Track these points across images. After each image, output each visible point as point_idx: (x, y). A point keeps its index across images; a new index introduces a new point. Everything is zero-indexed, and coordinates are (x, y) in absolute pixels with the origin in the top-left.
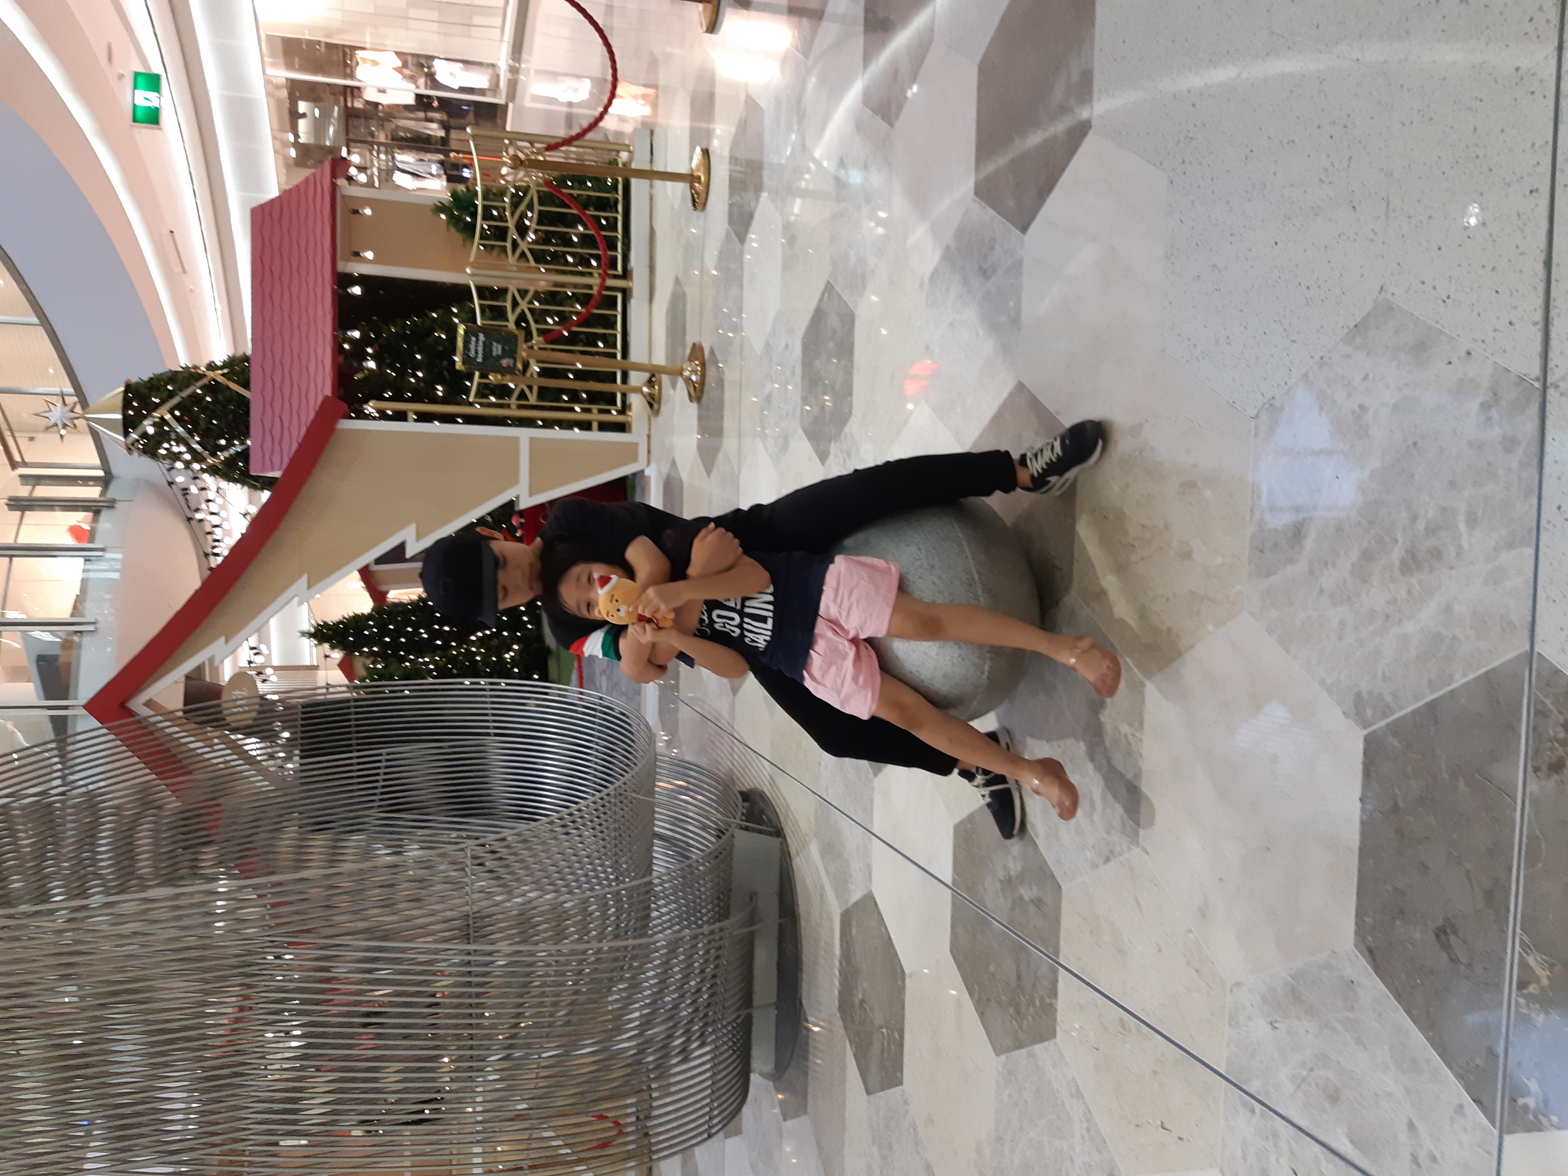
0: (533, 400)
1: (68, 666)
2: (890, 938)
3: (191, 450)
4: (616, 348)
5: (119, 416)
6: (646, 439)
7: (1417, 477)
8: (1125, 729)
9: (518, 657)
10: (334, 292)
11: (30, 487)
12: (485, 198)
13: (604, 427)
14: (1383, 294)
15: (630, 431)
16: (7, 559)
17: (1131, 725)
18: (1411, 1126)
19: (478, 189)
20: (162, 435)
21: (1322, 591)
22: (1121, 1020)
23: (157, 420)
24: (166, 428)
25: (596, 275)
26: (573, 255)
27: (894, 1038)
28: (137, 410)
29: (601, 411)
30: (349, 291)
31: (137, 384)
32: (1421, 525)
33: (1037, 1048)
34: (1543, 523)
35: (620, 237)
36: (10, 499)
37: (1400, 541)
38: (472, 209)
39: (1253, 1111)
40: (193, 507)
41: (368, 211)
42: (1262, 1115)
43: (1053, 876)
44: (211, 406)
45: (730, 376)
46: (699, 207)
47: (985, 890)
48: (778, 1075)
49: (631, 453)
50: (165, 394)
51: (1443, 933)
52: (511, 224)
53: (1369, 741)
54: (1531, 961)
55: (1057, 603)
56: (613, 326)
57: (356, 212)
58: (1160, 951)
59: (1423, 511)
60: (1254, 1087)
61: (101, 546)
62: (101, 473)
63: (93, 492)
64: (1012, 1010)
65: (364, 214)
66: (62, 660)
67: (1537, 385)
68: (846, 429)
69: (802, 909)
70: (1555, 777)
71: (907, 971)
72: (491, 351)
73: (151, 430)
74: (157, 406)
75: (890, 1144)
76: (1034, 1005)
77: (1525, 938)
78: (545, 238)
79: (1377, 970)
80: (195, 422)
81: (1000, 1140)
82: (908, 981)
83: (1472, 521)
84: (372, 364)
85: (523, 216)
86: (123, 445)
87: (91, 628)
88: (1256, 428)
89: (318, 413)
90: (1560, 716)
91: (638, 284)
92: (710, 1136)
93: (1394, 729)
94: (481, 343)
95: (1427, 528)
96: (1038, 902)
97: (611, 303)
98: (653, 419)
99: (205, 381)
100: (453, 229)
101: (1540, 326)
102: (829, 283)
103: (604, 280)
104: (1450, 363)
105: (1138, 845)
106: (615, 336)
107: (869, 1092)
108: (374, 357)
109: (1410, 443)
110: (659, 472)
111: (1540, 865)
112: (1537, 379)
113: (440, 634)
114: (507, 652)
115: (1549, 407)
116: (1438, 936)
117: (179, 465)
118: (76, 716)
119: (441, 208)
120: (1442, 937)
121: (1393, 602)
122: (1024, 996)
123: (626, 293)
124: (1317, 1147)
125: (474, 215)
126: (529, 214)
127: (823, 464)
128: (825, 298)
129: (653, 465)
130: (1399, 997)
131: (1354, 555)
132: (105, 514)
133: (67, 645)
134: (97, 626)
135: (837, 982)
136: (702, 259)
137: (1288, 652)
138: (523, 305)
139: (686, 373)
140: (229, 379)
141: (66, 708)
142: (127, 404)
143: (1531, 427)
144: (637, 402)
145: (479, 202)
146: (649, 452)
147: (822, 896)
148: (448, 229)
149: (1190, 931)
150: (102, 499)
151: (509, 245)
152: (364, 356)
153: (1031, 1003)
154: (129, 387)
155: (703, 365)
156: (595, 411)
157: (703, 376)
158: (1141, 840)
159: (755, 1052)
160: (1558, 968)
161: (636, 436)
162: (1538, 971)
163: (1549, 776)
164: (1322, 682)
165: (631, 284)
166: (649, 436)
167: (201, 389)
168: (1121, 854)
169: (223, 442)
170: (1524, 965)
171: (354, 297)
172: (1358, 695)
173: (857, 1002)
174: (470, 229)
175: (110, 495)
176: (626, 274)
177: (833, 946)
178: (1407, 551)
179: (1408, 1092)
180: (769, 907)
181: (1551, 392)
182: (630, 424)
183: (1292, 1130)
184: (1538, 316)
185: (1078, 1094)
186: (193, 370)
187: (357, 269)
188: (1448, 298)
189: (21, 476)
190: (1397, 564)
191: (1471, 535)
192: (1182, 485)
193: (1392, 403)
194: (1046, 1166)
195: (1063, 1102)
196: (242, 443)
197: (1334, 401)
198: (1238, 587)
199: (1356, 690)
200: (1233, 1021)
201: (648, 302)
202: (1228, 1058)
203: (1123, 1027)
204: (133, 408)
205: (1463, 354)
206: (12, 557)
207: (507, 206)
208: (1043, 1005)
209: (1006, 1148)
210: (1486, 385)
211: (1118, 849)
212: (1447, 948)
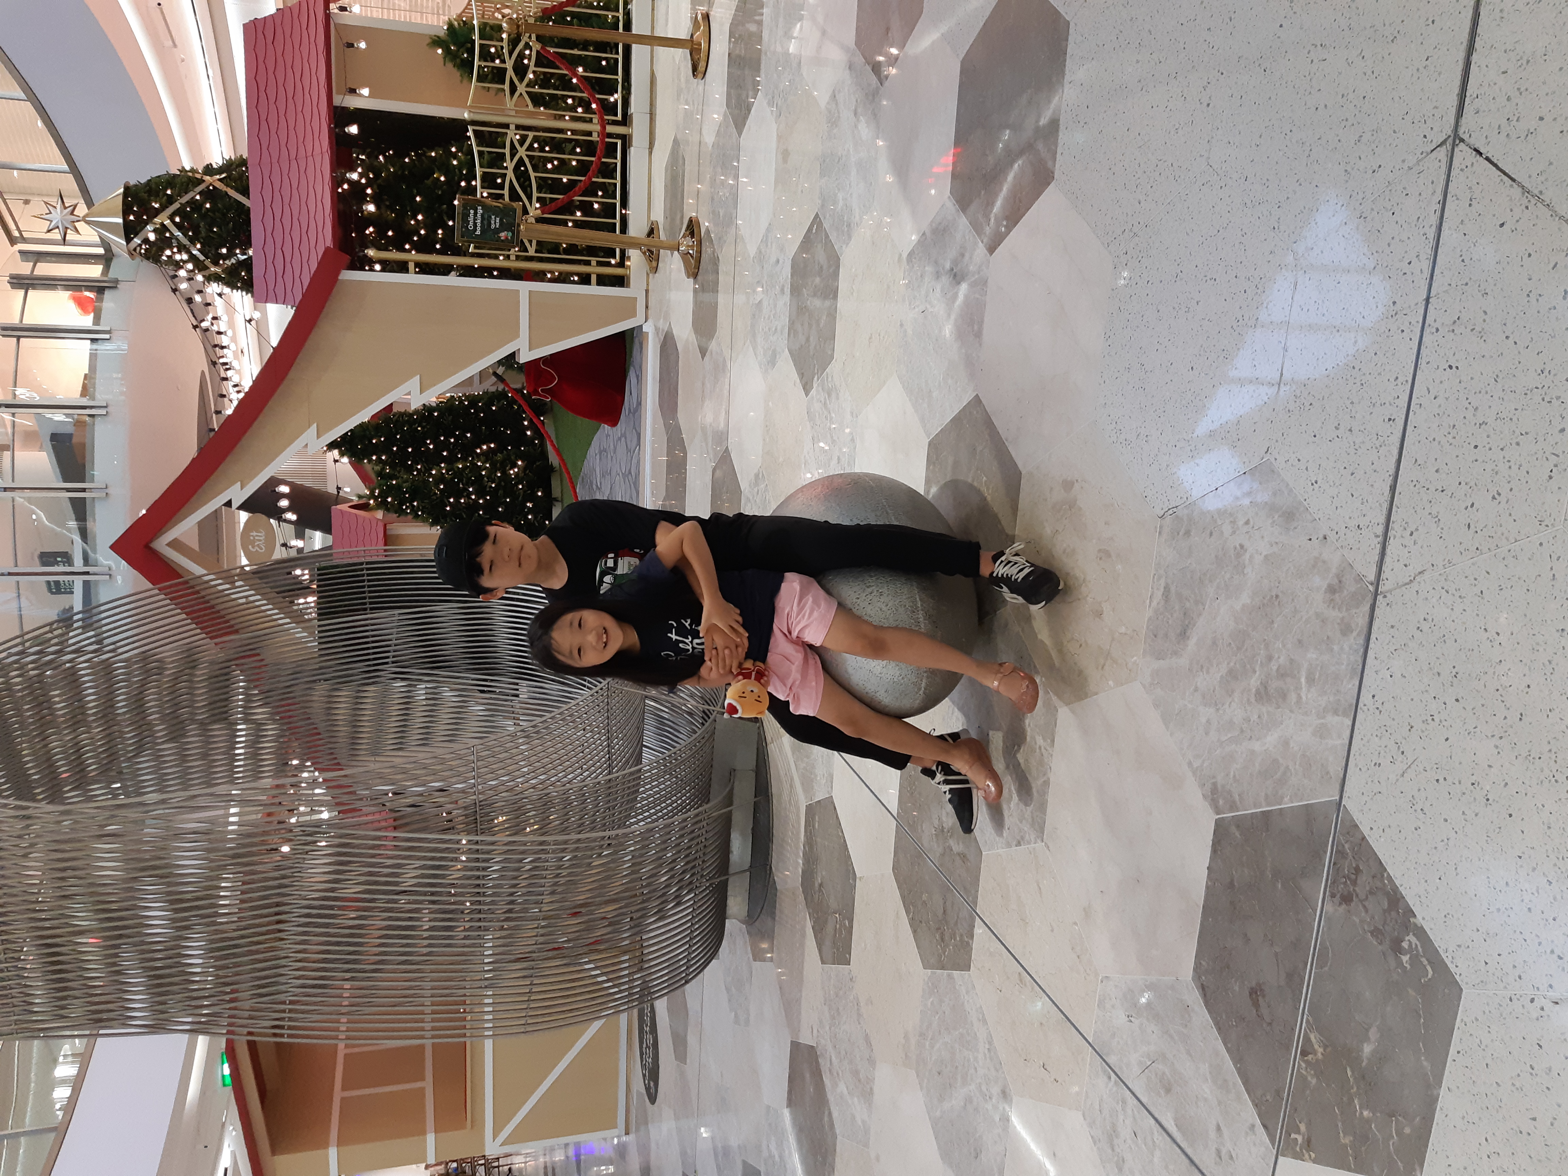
0: (532, 252)
1: (83, 445)
2: (845, 841)
3: (193, 258)
4: (615, 198)
5: (120, 220)
6: (644, 293)
7: (1276, 625)
8: (1040, 741)
9: (521, 475)
10: (331, 131)
11: (31, 265)
12: (482, 34)
13: (603, 281)
14: (1268, 456)
15: (628, 286)
16: (14, 340)
17: (1044, 739)
18: (1219, 1128)
19: (475, 22)
20: (164, 242)
21: (1197, 689)
23: (158, 226)
24: (168, 235)
25: (595, 121)
26: (573, 97)
27: (845, 924)
28: (138, 216)
29: (600, 264)
30: (346, 130)
31: (136, 186)
32: (1274, 666)
33: (956, 973)
34: (1361, 705)
35: (620, 80)
36: (12, 277)
37: (1258, 673)
38: (469, 45)
39: (1110, 1078)
41: (363, 45)
42: (1115, 1082)
43: (976, 841)
44: (210, 213)
45: (725, 254)
46: (700, 75)
47: (923, 831)
48: (750, 921)
49: (628, 308)
50: (164, 199)
51: (1255, 993)
52: (509, 65)
53: (1219, 824)
54: (1312, 1037)
55: (995, 612)
56: (611, 174)
57: (351, 45)
58: (1052, 931)
59: (1276, 656)
60: (1112, 1060)
61: (108, 329)
62: (101, 251)
63: (94, 271)
64: (937, 937)
65: (358, 48)
66: (75, 440)
67: (1371, 588)
68: (828, 371)
70: (1344, 906)
71: (858, 873)
72: (490, 224)
73: (152, 237)
74: (157, 212)
75: (838, 1009)
76: (955, 938)
77: (1310, 1018)
78: (544, 81)
79: (1207, 1004)
80: (196, 229)
81: (922, 1035)
82: (858, 882)
83: (1311, 680)
84: (371, 208)
85: (521, 56)
86: (126, 249)
87: (103, 412)
88: (1161, 527)
89: (320, 264)
90: (1353, 860)
91: (638, 131)
93: (1238, 822)
94: (479, 217)
95: (1278, 670)
96: (963, 857)
97: (611, 150)
98: (651, 275)
99: (202, 186)
100: (450, 65)
101: (1380, 539)
102: (817, 215)
103: (604, 128)
104: (1310, 540)
105: (1042, 841)
106: (615, 185)
107: (823, 961)
108: (375, 200)
109: (1274, 594)
110: (657, 329)
111: (1326, 969)
112: (1372, 584)
114: (512, 468)
115: (1377, 611)
116: (1251, 994)
117: (182, 273)
118: (94, 498)
119: (437, 42)
120: (1254, 996)
121: (1247, 720)
122: (948, 929)
123: (626, 140)
124: (1152, 1121)
125: (471, 52)
126: (527, 52)
127: (805, 393)
128: (814, 230)
129: (650, 322)
130: (1219, 1030)
131: (1224, 670)
132: (107, 293)
133: (80, 424)
134: (110, 410)
135: (801, 862)
137: (1167, 728)
138: (522, 152)
139: (682, 248)
140: (227, 186)
141: (84, 490)
142: (126, 212)
143: (1361, 621)
144: (635, 258)
145: (476, 37)
146: (647, 307)
147: (791, 786)
148: (445, 64)
149: (1075, 924)
150: (105, 279)
151: (507, 86)
152: (364, 199)
153: (953, 936)
154: (127, 188)
155: (699, 243)
156: (594, 263)
157: (699, 252)
158: (1045, 837)
159: (730, 900)
160: (1329, 1049)
161: (635, 290)
162: (1316, 1047)
163: (1340, 904)
164: (1190, 764)
165: (630, 131)
166: (647, 291)
167: (200, 193)
168: (1029, 843)
169: (224, 251)
170: (1307, 1039)
171: (350, 135)
172: (1215, 785)
173: (817, 885)
174: (468, 65)
175: (112, 274)
176: (626, 121)
177: (798, 833)
178: (1261, 683)
179: (1220, 1103)
180: (744, 790)
181: (1380, 598)
182: (629, 278)
183: (1135, 1101)
184: (1380, 530)
185: (984, 1021)
186: (190, 174)
187: (353, 104)
188: (1316, 482)
189: (20, 252)
190: (1254, 691)
191: (1309, 691)
192: (1100, 551)
193: (1264, 553)
194: (957, 1067)
195: (972, 1022)
196: (243, 254)
197: (1222, 532)
198: (1135, 658)
199: (1214, 780)
200: (1101, 1004)
201: (647, 151)
202: (1095, 1032)
203: (1021, 981)
204: (134, 213)
205: (1321, 537)
206: (18, 338)
207: (505, 44)
208: (961, 940)
209: (927, 1043)
210: (1334, 570)
211: (1027, 837)
212: (1256, 1005)
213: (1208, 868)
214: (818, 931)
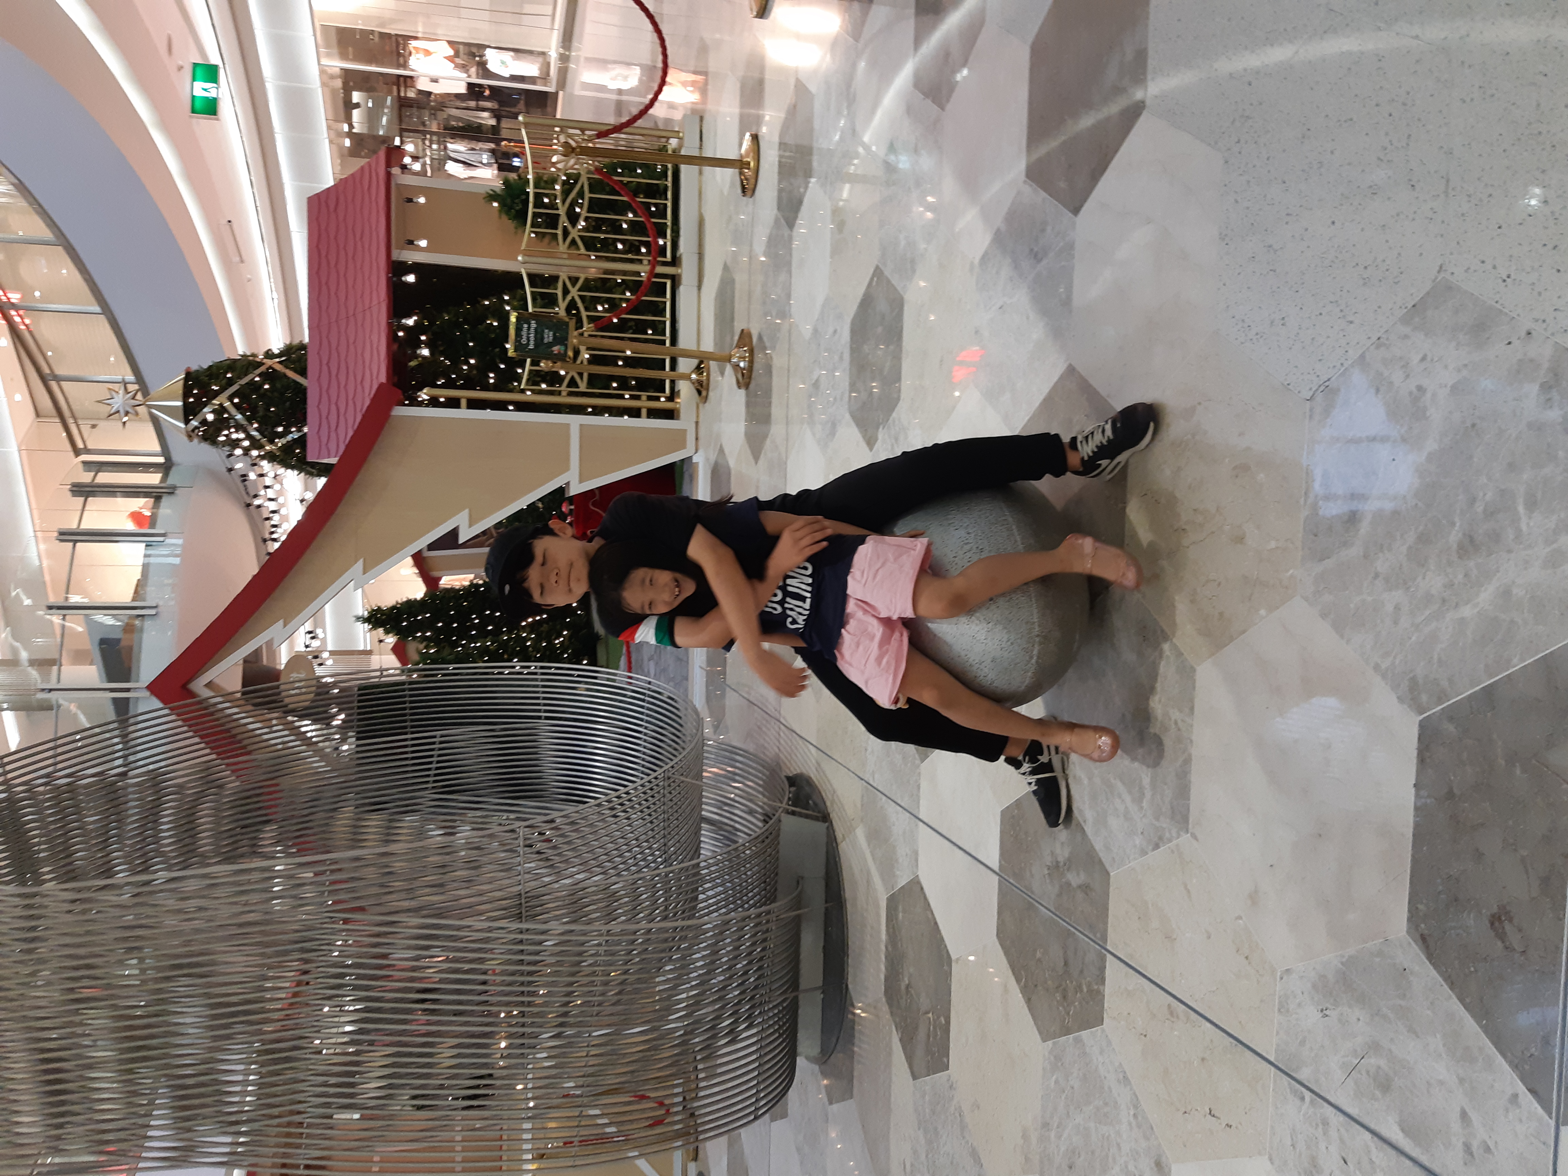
0: (583, 387)
1: (130, 648)
2: (936, 923)
3: (249, 437)
4: (665, 335)
5: (180, 404)
6: (694, 425)
7: (1475, 460)
8: (1175, 714)
9: (567, 643)
10: (389, 280)
11: (93, 474)
12: (536, 187)
13: (654, 413)
14: (1442, 275)
15: (678, 418)
16: (71, 544)
17: (1181, 711)
18: (1464, 1115)
19: (530, 177)
21: (1377, 576)
22: (1169, 1006)
23: (216, 407)
24: (226, 415)
25: (645, 262)
26: (623, 242)
27: (940, 1022)
28: (197, 398)
29: (650, 398)
30: (403, 279)
31: (197, 371)
32: (1479, 508)
33: (1085, 1034)
35: (669, 224)
36: (74, 485)
37: (1458, 524)
38: (524, 197)
39: (1303, 1099)
40: (252, 494)
41: (422, 200)
42: (1311, 1102)
43: (1100, 862)
44: (268, 393)
45: (779, 361)
46: (749, 193)
47: (1032, 876)
48: (824, 1058)
49: (679, 439)
50: (224, 382)
51: (1499, 920)
52: (562, 211)
53: (1423, 727)
56: (662, 313)
57: (410, 200)
58: (1209, 937)
59: (1481, 494)
60: (1304, 1074)
61: (163, 532)
62: (161, 460)
63: (154, 479)
64: (1058, 996)
65: (417, 203)
66: (123, 643)
68: (894, 415)
69: (848, 894)
71: (954, 957)
72: (542, 338)
73: (210, 417)
74: (216, 394)
75: (936, 1129)
76: (1081, 991)
78: (595, 225)
79: (1430, 957)
80: (254, 409)
81: (1046, 1125)
82: (955, 967)
83: (1532, 504)
84: (425, 352)
85: (574, 203)
86: (184, 432)
87: (153, 612)
88: (1311, 410)
89: (373, 400)
91: (687, 271)
92: (756, 1118)
93: (1450, 714)
94: (532, 330)
95: (1485, 511)
96: (1085, 888)
97: (660, 290)
98: (701, 405)
99: (262, 369)
100: (505, 218)
102: (877, 267)
103: (653, 268)
104: (1509, 343)
105: (1187, 832)
106: (665, 322)
107: (915, 1077)
108: (428, 344)
109: (1469, 424)
110: (707, 459)
113: (491, 619)
114: (557, 638)
116: (1492, 924)
117: (238, 452)
118: (137, 698)
119: (492, 196)
120: (1497, 924)
121: (1450, 585)
122: (1071, 982)
123: (675, 280)
124: (1367, 1136)
125: (525, 203)
126: (580, 202)
127: (871, 450)
128: (874, 283)
129: (700, 452)
130: (1452, 986)
131: (1411, 538)
132: (165, 500)
133: (129, 628)
134: (159, 609)
135: (883, 968)
136: (751, 245)
137: (1342, 636)
138: (574, 292)
139: (735, 360)
140: (287, 367)
141: (128, 690)
142: (187, 393)
144: (685, 388)
145: (530, 190)
146: (697, 439)
147: (868, 882)
148: (500, 217)
149: (1240, 918)
150: (162, 485)
151: (559, 232)
152: (418, 344)
153: (1079, 988)
154: (189, 375)
155: (751, 351)
156: (644, 398)
157: (751, 362)
158: (1190, 826)
159: (801, 1035)
161: (684, 423)
164: (1377, 667)
165: (679, 271)
166: (697, 423)
167: (259, 375)
168: (1170, 841)
169: (280, 429)
171: (408, 285)
172: (1413, 681)
173: (903, 987)
174: (521, 216)
175: (170, 481)
176: (675, 261)
177: (879, 931)
178: (1464, 534)
179: (1461, 1081)
180: (816, 892)
182: (678, 411)
183: (1342, 1118)
185: (1125, 1080)
186: (251, 358)
187: (411, 257)
188: (1509, 277)
189: (84, 463)
190: (1455, 546)
191: (1530, 518)
192: (1235, 468)
193: (1450, 384)
194: (1093, 1153)
195: (1109, 1088)
196: (299, 430)
197: (1391, 383)
198: (1291, 571)
199: (1411, 675)
200: (1283, 1009)
201: (695, 289)
202: (1278, 1045)
203: (1171, 1014)
204: (194, 396)
205: (1523, 334)
206: (75, 542)
207: (558, 194)
208: (1090, 991)
209: (1053, 1134)
210: (1546, 365)
211: (1167, 835)
212: (1501, 936)
213: (1415, 785)
214: (907, 1042)
